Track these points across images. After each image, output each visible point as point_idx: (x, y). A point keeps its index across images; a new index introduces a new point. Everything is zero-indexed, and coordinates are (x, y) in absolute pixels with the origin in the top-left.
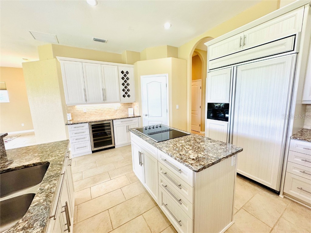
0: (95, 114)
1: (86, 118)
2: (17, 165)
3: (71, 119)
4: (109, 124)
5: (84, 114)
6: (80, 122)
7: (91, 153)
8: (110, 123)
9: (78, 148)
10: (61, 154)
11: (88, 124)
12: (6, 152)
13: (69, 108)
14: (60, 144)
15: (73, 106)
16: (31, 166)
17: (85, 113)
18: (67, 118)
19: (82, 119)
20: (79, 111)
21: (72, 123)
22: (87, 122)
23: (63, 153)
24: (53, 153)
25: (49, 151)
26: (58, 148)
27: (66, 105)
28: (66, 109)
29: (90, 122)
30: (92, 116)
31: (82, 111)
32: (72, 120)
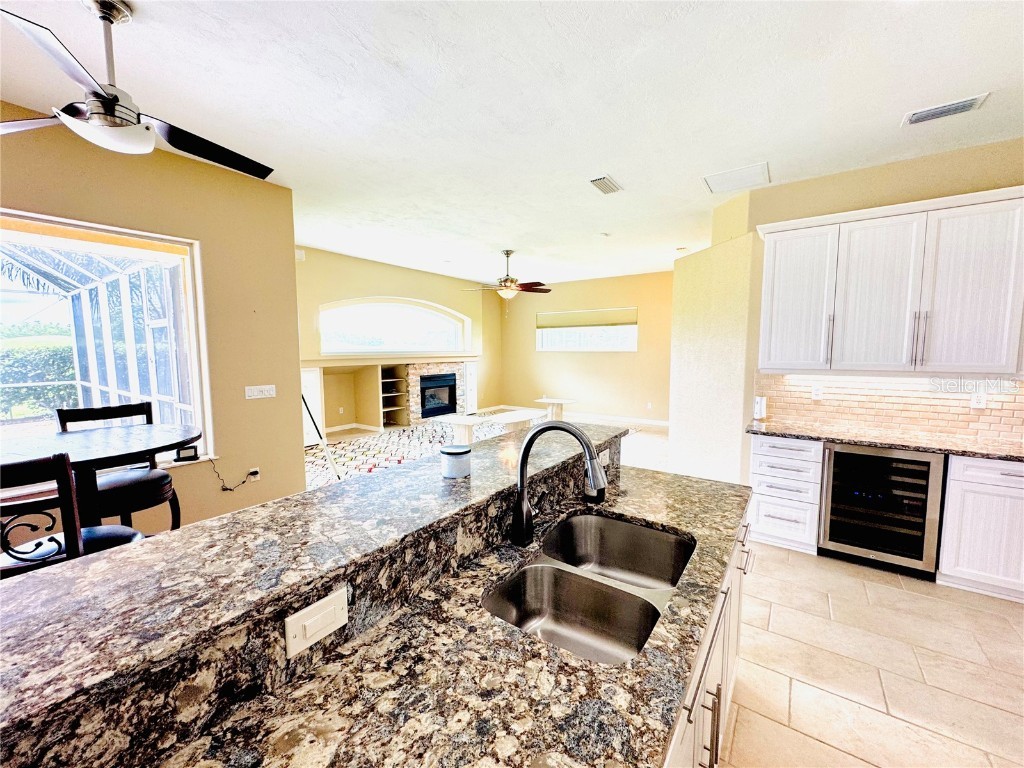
0: (860, 411)
1: (815, 421)
2: (634, 511)
3: (764, 415)
4: (924, 468)
5: (812, 407)
6: (794, 433)
7: (815, 553)
8: (927, 464)
9: (769, 516)
10: (727, 528)
11: (820, 445)
12: (621, 470)
13: (764, 381)
14: (727, 492)
15: (776, 376)
16: (658, 529)
17: (817, 402)
18: (753, 413)
19: (801, 423)
20: (797, 394)
21: (764, 430)
22: (818, 439)
23: (732, 525)
24: (708, 516)
25: (697, 505)
26: (719, 504)
27: (758, 371)
28: (758, 381)
29: (833, 441)
30: (844, 416)
31: (807, 395)
32: (769, 418)
